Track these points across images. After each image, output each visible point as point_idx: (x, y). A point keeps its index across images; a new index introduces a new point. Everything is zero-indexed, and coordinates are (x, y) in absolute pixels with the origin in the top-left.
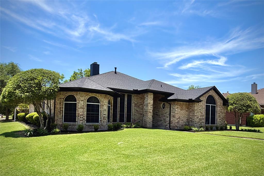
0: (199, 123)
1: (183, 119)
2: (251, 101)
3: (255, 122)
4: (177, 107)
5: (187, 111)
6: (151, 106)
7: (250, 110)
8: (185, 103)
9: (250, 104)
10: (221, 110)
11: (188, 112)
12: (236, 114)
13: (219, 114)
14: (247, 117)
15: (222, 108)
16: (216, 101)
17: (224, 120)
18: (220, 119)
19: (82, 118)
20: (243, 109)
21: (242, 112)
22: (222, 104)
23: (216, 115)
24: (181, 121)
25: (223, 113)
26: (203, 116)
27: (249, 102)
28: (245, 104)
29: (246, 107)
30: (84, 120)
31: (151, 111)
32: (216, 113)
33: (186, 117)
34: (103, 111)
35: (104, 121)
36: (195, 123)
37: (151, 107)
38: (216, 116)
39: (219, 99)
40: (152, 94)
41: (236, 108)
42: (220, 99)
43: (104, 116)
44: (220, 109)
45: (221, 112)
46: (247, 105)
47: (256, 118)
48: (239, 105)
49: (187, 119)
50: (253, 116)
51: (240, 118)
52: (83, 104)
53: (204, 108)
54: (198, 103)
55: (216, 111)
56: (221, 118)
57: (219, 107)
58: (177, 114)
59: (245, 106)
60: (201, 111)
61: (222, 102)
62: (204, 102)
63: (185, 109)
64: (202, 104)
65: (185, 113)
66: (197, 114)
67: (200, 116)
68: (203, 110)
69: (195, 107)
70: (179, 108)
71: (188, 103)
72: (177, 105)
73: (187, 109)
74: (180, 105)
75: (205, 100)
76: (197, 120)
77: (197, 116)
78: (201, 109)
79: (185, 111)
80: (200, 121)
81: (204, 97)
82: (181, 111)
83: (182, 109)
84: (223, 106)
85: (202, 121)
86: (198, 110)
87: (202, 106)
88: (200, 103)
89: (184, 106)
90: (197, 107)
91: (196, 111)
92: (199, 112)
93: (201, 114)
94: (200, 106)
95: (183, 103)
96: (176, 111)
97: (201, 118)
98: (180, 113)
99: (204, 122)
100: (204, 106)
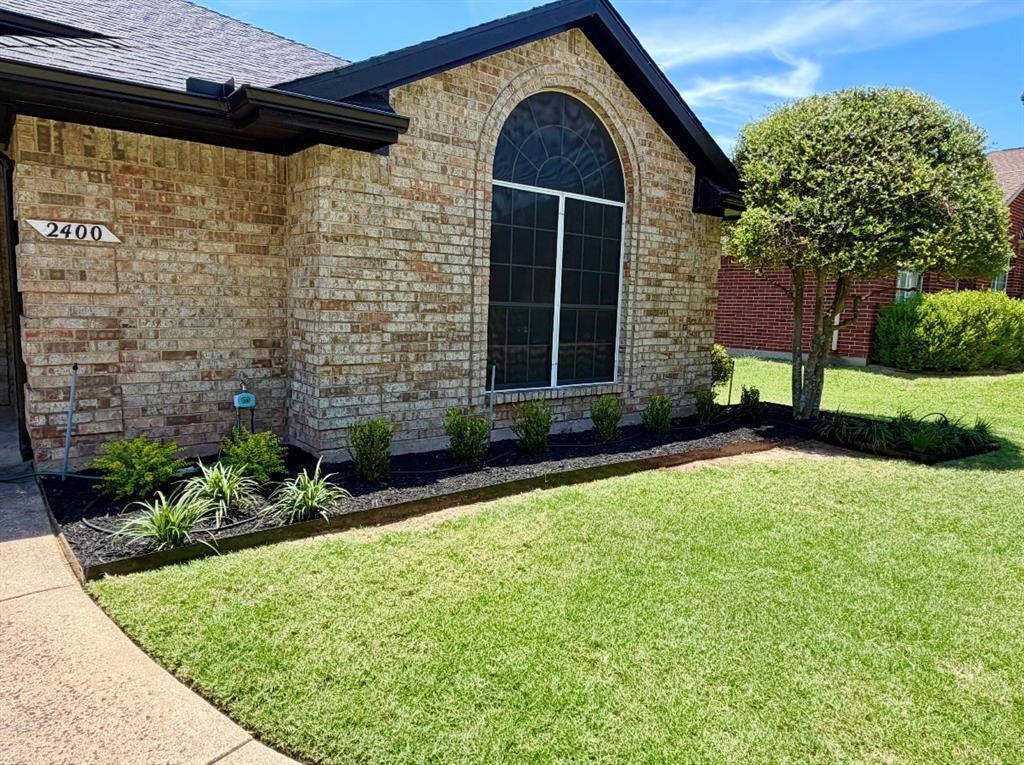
0: (401, 388)
1: (184, 346)
2: (942, 158)
3: (927, 342)
4: (45, 196)
5: (265, 251)
7: (933, 248)
8: (208, 151)
9: (937, 191)
10: (677, 248)
11: (271, 261)
12: (800, 292)
13: (649, 282)
14: (877, 306)
15: (685, 235)
16: (627, 160)
17: (696, 335)
18: (658, 335)
20: (867, 238)
21: (859, 265)
22: (686, 201)
23: (626, 292)
24: (164, 366)
25: (691, 279)
26: (455, 308)
27: (922, 168)
28: (886, 188)
29: (897, 218)
32: (627, 275)
33: (253, 313)
36: (326, 393)
38: (625, 308)
39: (658, 146)
41: (804, 232)
42: (664, 144)
44: (662, 244)
45: (673, 269)
46: (906, 202)
47: (938, 317)
48: (835, 200)
49: (258, 344)
50: (920, 301)
51: (837, 320)
53: (472, 222)
54: (366, 156)
55: (628, 254)
56: (673, 320)
57: (652, 223)
58: (56, 286)
59: (892, 213)
60: (420, 246)
61: (687, 177)
62: (472, 154)
63: (223, 226)
64: (444, 170)
65: (233, 269)
66: (360, 284)
67: (415, 308)
68: (455, 240)
69: (325, 203)
70: (101, 203)
71: (265, 161)
72: (57, 165)
73: (268, 228)
74: (127, 169)
75: (474, 136)
76: (368, 351)
77: (361, 307)
78: (424, 226)
79: (231, 248)
80: (412, 357)
81: (470, 101)
82: (147, 240)
83: (168, 229)
84: (694, 217)
85: (438, 356)
86: (367, 237)
87: (433, 199)
88: (407, 164)
89: (198, 192)
90: (351, 208)
91: (340, 249)
92: (391, 264)
93: (428, 280)
94: (404, 195)
95: (171, 154)
96: (38, 238)
97: (420, 327)
98: (127, 266)
99: (466, 366)
100: (470, 203)
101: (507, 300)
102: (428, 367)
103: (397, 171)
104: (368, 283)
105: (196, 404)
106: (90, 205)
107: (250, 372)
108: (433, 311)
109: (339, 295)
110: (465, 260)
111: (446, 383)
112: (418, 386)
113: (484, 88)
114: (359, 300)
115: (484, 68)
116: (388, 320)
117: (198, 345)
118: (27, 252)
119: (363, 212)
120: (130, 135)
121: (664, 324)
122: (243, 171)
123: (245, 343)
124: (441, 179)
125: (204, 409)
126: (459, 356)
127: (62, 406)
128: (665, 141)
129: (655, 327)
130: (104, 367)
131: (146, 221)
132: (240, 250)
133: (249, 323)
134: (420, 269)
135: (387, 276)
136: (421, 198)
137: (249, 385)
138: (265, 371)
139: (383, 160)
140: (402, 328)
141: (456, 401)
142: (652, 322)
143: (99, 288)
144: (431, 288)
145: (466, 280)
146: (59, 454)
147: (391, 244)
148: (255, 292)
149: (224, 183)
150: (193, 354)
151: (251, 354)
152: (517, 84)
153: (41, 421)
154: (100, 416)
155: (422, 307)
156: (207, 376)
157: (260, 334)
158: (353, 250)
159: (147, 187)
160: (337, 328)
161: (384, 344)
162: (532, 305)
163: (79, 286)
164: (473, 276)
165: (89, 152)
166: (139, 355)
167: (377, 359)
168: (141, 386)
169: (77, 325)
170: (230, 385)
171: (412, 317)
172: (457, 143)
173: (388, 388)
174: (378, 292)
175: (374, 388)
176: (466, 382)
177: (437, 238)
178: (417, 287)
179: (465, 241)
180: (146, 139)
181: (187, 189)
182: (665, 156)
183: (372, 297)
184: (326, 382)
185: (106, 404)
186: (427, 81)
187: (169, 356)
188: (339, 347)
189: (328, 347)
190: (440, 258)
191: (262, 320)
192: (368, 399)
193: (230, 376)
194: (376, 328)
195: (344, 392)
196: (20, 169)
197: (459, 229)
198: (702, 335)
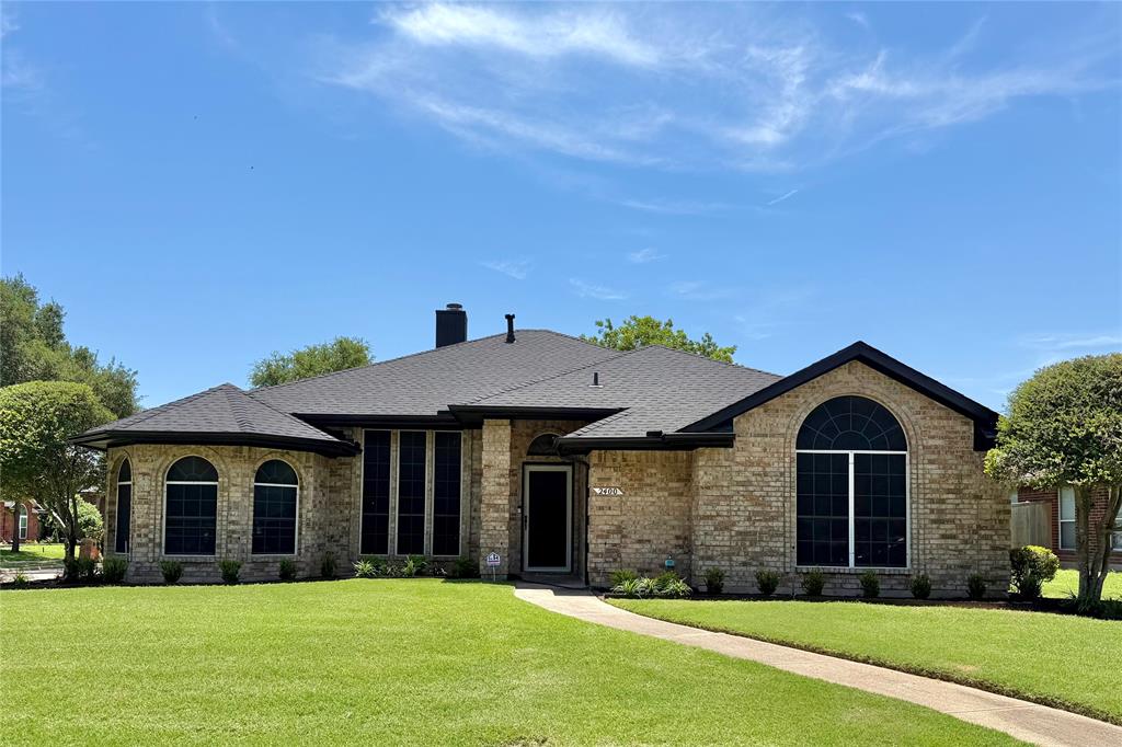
0: (742, 559)
1: (646, 537)
4: (599, 479)
5: (682, 494)
6: (502, 480)
8: (658, 453)
10: (959, 477)
11: (684, 499)
13: (932, 501)
15: (967, 468)
17: (986, 537)
18: (944, 537)
19: (146, 536)
22: (966, 445)
24: (637, 546)
25: (977, 497)
26: (773, 519)
30: (150, 545)
31: (499, 502)
33: (675, 523)
34: (226, 509)
35: (230, 546)
36: (702, 558)
37: (499, 484)
39: (933, 414)
40: (507, 422)
43: (232, 527)
44: (943, 475)
45: (957, 492)
49: (677, 537)
52: (147, 489)
56: (961, 527)
57: (931, 462)
58: (601, 513)
60: (751, 489)
61: (965, 428)
62: (782, 440)
63: (663, 485)
64: (765, 450)
65: (667, 503)
66: (718, 508)
67: (749, 519)
68: (773, 484)
69: (701, 473)
70: (617, 479)
71: (682, 454)
72: (604, 466)
73: (683, 484)
74: (627, 465)
75: (783, 431)
76: (723, 539)
77: (719, 519)
78: (753, 479)
79: (666, 494)
80: (748, 543)
81: (780, 414)
82: (632, 494)
83: (640, 488)
84: (976, 454)
85: (764, 544)
86: (723, 486)
87: (758, 465)
88: (743, 450)
89: (653, 471)
90: (715, 474)
91: (709, 492)
92: (735, 498)
93: (757, 505)
94: (742, 465)
95: (643, 457)
96: (596, 495)
97: (752, 529)
98: (625, 504)
99: (782, 550)
100: (781, 464)
101: (811, 514)
102: (758, 549)
103: (738, 454)
104: (723, 507)
105: (650, 564)
106: (614, 480)
107: (673, 551)
108: (760, 520)
109: (708, 513)
110: (779, 494)
111: (769, 559)
112: (752, 559)
113: (789, 406)
114: (718, 515)
115: (789, 397)
116: (734, 524)
117: (652, 537)
118: (592, 499)
119: (720, 475)
120: (629, 452)
121: (951, 529)
122: (672, 460)
123: (671, 537)
124: (762, 455)
125: (653, 566)
126: (778, 544)
127: (601, 560)
128: (940, 408)
129: (941, 532)
130: (615, 545)
131: (633, 485)
132: (669, 495)
133: (674, 528)
134: (751, 500)
135: (733, 503)
136: (752, 465)
137: (673, 556)
138: (681, 551)
139: (731, 450)
140: (741, 529)
141: (775, 569)
142: (938, 528)
143: (615, 513)
144: (759, 509)
145: (780, 504)
146: (598, 580)
147: (735, 488)
148: (677, 513)
149: (664, 466)
150: (649, 541)
151: (674, 542)
152: (810, 400)
153: (593, 565)
154: (613, 566)
155: (753, 518)
156: (654, 551)
157: (678, 533)
158: (715, 492)
159: (634, 471)
160: (707, 528)
161: (732, 536)
162: (832, 517)
163: (609, 512)
164: (784, 501)
165: (614, 460)
166: (628, 541)
167: (728, 544)
168: (629, 554)
169: (606, 528)
170: (664, 556)
171: (747, 523)
172: (773, 436)
173: (734, 558)
174: (728, 511)
175: (726, 558)
176: (782, 559)
177: (761, 484)
178: (749, 509)
179: (779, 484)
180: (634, 452)
181: (649, 470)
182: (940, 418)
183: (725, 514)
184: (701, 553)
185: (615, 560)
186: (755, 410)
187: (640, 541)
188: (708, 538)
189: (702, 537)
190: (763, 494)
191: (679, 526)
192: (723, 563)
193: (664, 552)
194: (727, 528)
195: (711, 558)
196: (592, 470)
197: (774, 479)
198: (995, 537)
